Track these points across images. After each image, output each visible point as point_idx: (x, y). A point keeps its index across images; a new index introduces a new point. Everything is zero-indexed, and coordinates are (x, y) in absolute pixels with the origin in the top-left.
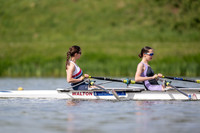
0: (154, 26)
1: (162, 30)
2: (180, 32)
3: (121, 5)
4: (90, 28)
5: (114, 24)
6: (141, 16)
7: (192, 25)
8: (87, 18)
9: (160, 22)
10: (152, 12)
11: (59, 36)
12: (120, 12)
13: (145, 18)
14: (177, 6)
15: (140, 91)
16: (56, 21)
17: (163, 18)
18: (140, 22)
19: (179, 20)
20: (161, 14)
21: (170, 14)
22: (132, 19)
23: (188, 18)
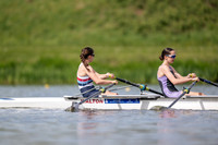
0: (116, 29)
1: (125, 34)
2: (145, 36)
3: (81, 6)
4: (46, 32)
5: (72, 27)
6: (102, 18)
7: (158, 29)
8: (43, 21)
9: (123, 25)
10: (113, 14)
11: (12, 40)
12: (79, 13)
13: (107, 20)
14: (141, 7)
15: (156, 99)
16: (9, 23)
17: (126, 21)
18: (101, 25)
19: (144, 23)
20: (124, 16)
21: (133, 16)
22: (92, 21)
23: (153, 21)
